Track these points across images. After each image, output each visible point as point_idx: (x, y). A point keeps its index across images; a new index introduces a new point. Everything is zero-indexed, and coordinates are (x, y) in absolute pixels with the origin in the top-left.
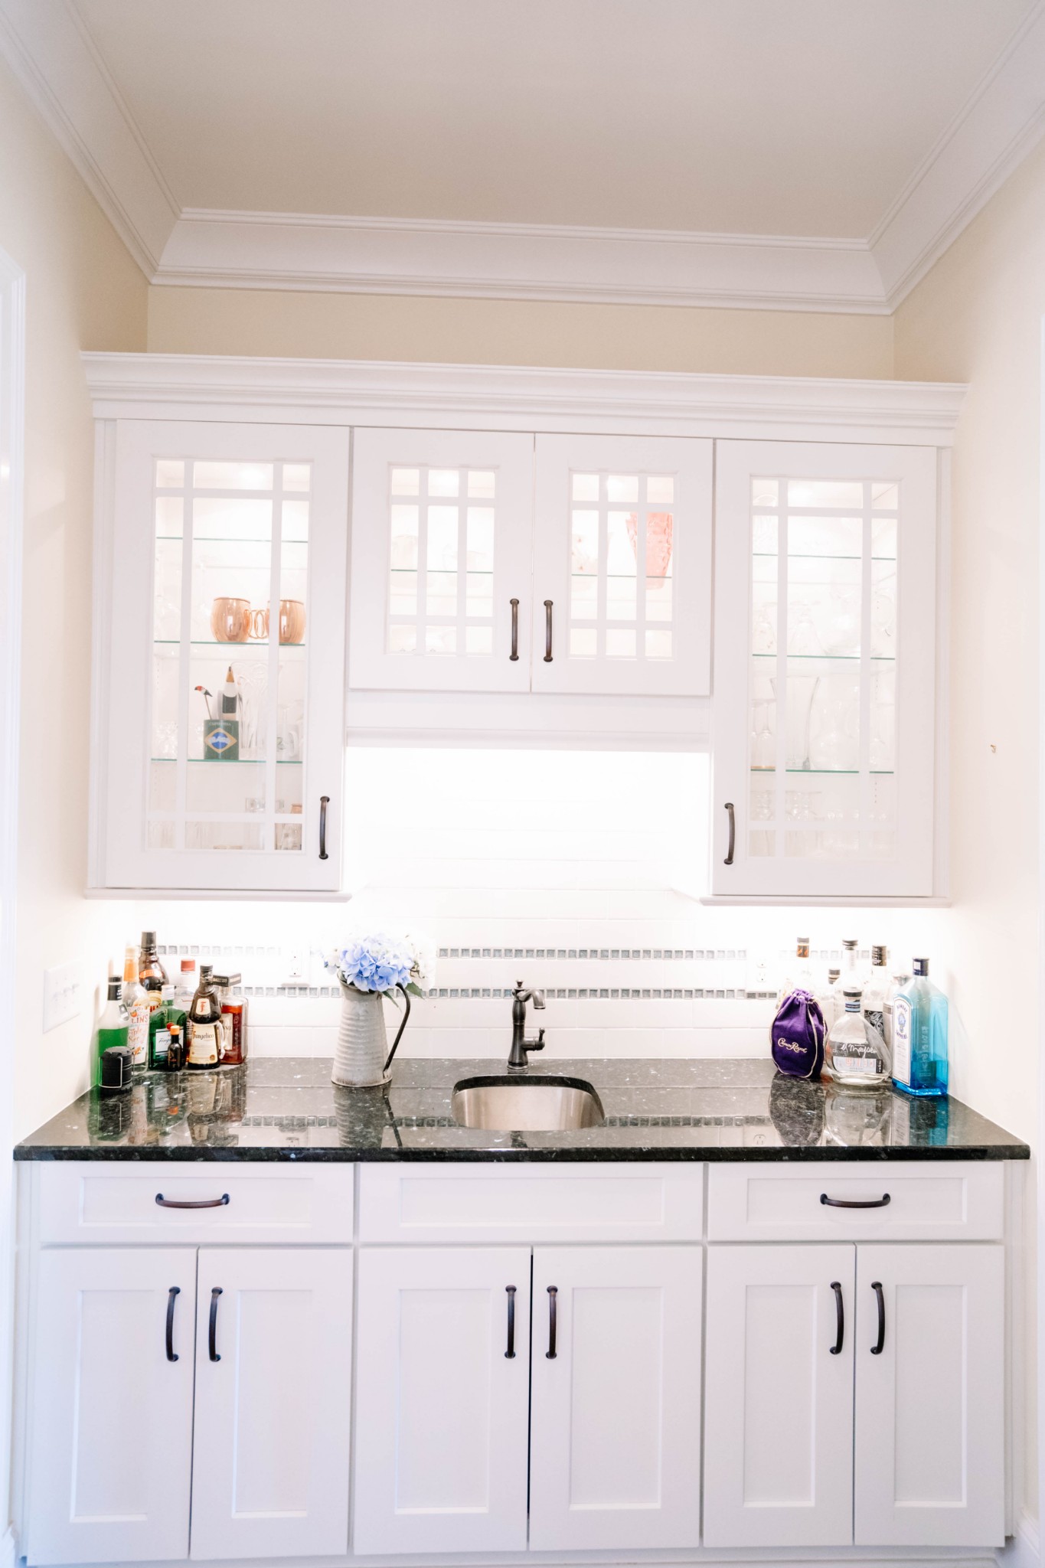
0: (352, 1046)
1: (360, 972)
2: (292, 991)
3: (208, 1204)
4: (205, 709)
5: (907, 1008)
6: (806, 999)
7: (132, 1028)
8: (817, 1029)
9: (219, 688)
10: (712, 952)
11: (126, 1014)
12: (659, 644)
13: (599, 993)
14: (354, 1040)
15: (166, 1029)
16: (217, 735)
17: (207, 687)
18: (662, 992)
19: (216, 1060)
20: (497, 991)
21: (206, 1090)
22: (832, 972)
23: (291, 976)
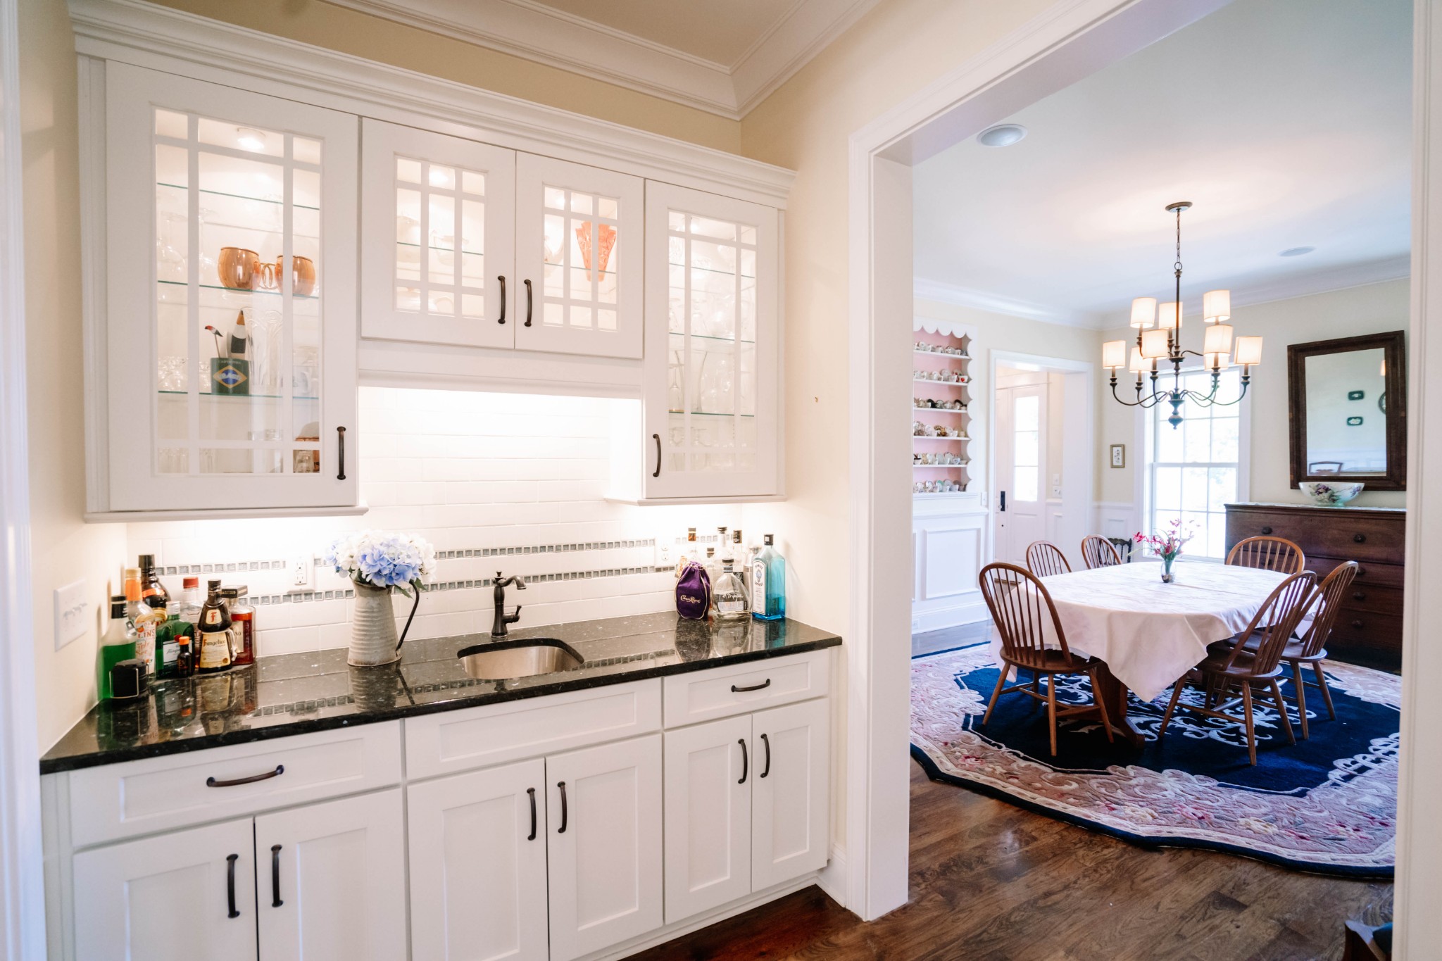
0: (368, 633)
1: (380, 571)
2: (298, 597)
3: (261, 777)
4: (213, 348)
5: (763, 566)
6: (699, 568)
7: (140, 643)
8: (707, 586)
9: (229, 328)
10: (633, 542)
11: (133, 630)
12: (608, 320)
13: (555, 577)
14: (370, 629)
15: (174, 641)
16: (227, 372)
17: (217, 327)
18: (600, 573)
19: (229, 662)
20: (478, 583)
21: (219, 691)
22: (709, 550)
23: (296, 584)
